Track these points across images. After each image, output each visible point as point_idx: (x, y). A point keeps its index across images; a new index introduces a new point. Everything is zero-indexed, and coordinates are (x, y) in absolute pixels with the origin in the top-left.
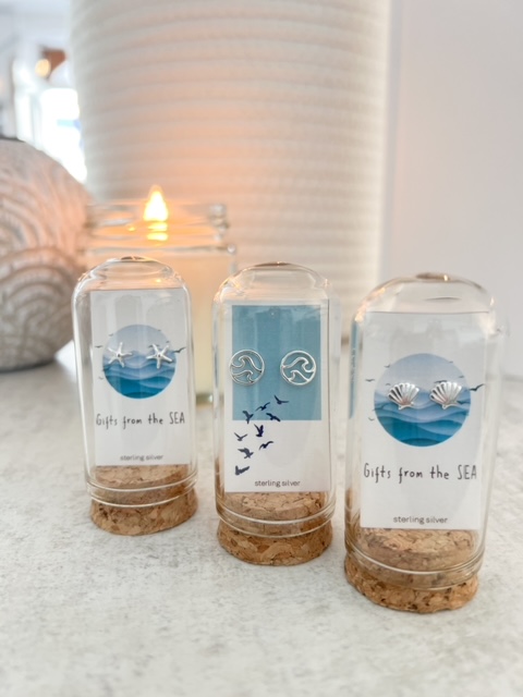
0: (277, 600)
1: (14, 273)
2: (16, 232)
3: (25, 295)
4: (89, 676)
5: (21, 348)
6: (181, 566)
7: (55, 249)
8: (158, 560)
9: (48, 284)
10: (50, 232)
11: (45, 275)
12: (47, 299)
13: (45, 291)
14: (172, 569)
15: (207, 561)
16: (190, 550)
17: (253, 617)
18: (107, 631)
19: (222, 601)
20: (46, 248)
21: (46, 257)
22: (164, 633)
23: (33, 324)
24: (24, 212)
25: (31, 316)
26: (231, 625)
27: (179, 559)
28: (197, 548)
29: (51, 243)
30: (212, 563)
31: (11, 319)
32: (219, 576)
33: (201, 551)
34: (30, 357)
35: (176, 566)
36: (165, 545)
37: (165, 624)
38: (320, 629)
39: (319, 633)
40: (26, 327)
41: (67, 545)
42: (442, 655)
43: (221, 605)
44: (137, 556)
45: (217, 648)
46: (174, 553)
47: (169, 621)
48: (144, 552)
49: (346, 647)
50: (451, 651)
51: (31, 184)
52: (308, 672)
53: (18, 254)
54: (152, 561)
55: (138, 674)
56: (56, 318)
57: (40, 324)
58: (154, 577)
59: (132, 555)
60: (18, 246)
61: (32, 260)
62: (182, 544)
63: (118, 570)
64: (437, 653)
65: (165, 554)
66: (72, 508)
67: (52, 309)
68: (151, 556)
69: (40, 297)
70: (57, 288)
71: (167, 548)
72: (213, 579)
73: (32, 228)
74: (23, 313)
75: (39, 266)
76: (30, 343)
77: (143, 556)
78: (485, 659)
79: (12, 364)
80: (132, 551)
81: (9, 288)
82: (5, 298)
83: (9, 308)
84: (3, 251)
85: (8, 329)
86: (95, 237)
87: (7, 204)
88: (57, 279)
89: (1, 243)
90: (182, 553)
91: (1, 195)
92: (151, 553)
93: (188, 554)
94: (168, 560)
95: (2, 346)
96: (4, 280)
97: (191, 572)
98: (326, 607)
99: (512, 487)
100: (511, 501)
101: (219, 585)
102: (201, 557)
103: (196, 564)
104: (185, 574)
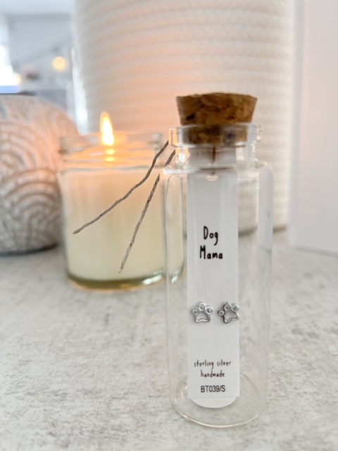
1: (18, 187)
2: (19, 159)
3: (27, 202)
5: (28, 239)
6: (71, 446)
7: (47, 169)
8: (54, 438)
9: (43, 194)
10: (44, 158)
11: (41, 187)
12: (44, 205)
13: (41, 199)
15: (94, 444)
16: (84, 429)
20: (41, 169)
21: (41, 175)
23: (34, 222)
24: (25, 144)
25: (32, 216)
27: (71, 439)
28: (90, 429)
29: (45, 166)
30: (97, 446)
31: (18, 219)
33: (93, 432)
34: (35, 244)
35: (67, 446)
36: (66, 422)
40: (30, 225)
44: (41, 432)
46: (70, 432)
48: (47, 428)
51: (32, 125)
53: (20, 174)
54: (50, 439)
56: (51, 218)
57: (40, 222)
59: (37, 430)
60: (20, 168)
61: (31, 177)
62: (80, 422)
65: (64, 432)
66: (11, 377)
67: (47, 211)
68: (51, 434)
69: (37, 203)
70: (50, 197)
71: (66, 425)
73: (30, 155)
74: (26, 215)
75: (37, 182)
76: (34, 235)
77: (44, 432)
79: (24, 248)
80: (37, 426)
81: (15, 198)
82: (13, 205)
83: (17, 211)
84: (11, 172)
85: (17, 225)
86: (65, 161)
87: (13, 139)
88: (50, 190)
89: (9, 166)
90: (76, 432)
91: (10, 133)
92: (52, 429)
93: (81, 434)
94: (62, 438)
95: (15, 238)
96: (11, 193)
102: (91, 438)
103: (83, 446)
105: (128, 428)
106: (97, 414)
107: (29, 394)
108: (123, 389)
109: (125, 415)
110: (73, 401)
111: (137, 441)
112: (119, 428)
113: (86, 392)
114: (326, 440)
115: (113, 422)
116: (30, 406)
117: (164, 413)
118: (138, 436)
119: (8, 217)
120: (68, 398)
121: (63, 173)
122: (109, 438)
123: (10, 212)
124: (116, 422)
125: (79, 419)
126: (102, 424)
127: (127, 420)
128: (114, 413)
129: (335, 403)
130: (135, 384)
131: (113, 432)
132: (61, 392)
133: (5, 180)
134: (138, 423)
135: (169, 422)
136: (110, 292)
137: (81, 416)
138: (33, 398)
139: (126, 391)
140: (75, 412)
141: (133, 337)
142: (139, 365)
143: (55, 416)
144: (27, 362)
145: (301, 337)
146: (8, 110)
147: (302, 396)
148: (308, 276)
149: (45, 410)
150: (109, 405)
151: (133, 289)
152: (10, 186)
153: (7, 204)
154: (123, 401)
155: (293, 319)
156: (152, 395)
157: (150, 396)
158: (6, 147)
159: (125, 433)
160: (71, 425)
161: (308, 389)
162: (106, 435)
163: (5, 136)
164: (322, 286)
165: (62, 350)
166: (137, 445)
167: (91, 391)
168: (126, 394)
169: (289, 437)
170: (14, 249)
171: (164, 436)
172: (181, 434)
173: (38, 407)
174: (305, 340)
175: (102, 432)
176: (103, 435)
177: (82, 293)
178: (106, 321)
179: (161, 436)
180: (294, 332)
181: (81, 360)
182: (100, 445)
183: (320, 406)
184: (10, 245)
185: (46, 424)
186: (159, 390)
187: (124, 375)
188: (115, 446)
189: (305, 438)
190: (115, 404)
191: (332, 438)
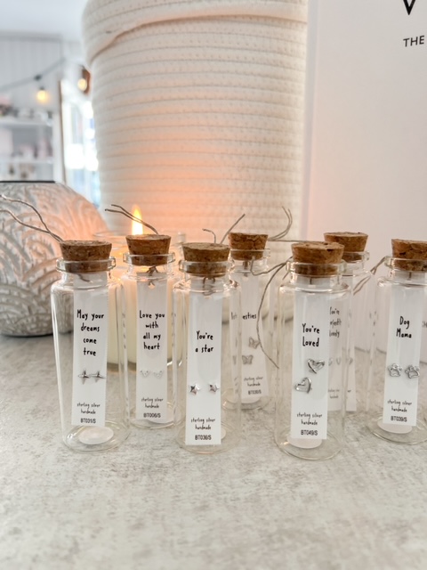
0: (179, 501)
1: (46, 274)
4: (67, 536)
8: (116, 473)
14: (124, 479)
15: (145, 475)
16: (136, 467)
17: (163, 510)
18: (80, 513)
19: (148, 499)
22: (112, 516)
26: (150, 513)
27: (129, 473)
28: (140, 467)
30: (147, 476)
32: (149, 485)
33: (143, 469)
35: (126, 477)
36: (122, 464)
37: (113, 511)
38: (199, 519)
39: (199, 521)
41: (65, 461)
42: (264, 538)
43: (147, 501)
45: (139, 525)
46: (126, 469)
47: (116, 509)
49: (211, 530)
50: (270, 536)
52: (186, 542)
53: (49, 262)
54: (113, 473)
55: (93, 537)
58: (112, 483)
59: (102, 469)
60: (50, 257)
62: (132, 464)
63: (92, 478)
64: (262, 537)
65: (122, 469)
68: (113, 470)
72: (146, 486)
77: (108, 470)
78: (288, 542)
80: (102, 467)
81: (43, 284)
82: (40, 291)
84: (40, 260)
89: (39, 254)
90: (131, 469)
92: (113, 468)
93: (135, 470)
94: (122, 473)
96: (39, 279)
97: (134, 481)
98: (207, 506)
99: (350, 437)
100: (346, 446)
101: (148, 490)
102: (142, 472)
103: (138, 476)
104: (130, 482)
105: (167, 466)
106: (144, 459)
108: (160, 443)
109: (165, 459)
110: (124, 451)
112: (161, 466)
115: (156, 463)
118: (175, 470)
122: (155, 471)
123: (36, 297)
124: (159, 463)
125: (131, 462)
126: (148, 464)
127: (166, 462)
128: (156, 458)
130: (168, 440)
131: (157, 468)
133: (34, 268)
134: (174, 463)
137: (132, 460)
139: (162, 444)
140: (127, 458)
143: (113, 461)
150: (151, 453)
152: (40, 273)
153: (35, 291)
154: (161, 451)
159: (166, 469)
160: (126, 465)
162: (153, 470)
166: (175, 474)
168: (163, 446)
169: (277, 468)
171: (193, 469)
172: (204, 468)
175: (149, 469)
176: (151, 470)
179: (191, 470)
182: (150, 475)
185: (108, 465)
188: (160, 476)
189: (287, 469)
190: (156, 453)
191: (305, 469)
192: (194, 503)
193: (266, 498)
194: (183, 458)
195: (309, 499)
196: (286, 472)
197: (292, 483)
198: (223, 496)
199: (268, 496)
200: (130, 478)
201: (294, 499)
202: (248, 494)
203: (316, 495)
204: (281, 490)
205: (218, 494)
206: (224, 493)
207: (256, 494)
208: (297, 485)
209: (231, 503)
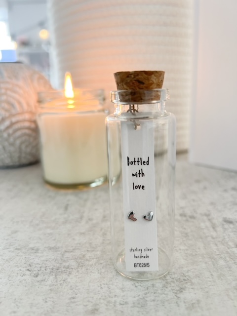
0: (74, 302)
1: (12, 124)
2: (12, 105)
3: (18, 133)
5: (20, 157)
6: (39, 276)
7: (32, 113)
8: (30, 272)
9: (29, 128)
10: (28, 104)
11: (27, 124)
12: (29, 135)
13: (27, 131)
14: (34, 278)
15: (53, 275)
16: (47, 268)
17: (58, 311)
19: (48, 300)
20: (27, 112)
21: (27, 116)
23: (23, 147)
24: (16, 96)
25: (22, 143)
27: (40, 272)
28: (51, 267)
29: (29, 110)
30: (54, 276)
31: (13, 144)
32: (53, 285)
33: (52, 269)
34: (24, 161)
35: (37, 276)
36: (37, 264)
37: (16, 309)
40: (20, 148)
43: (46, 302)
44: (22, 269)
46: (39, 269)
47: (18, 308)
48: (26, 267)
51: (21, 83)
53: (12, 115)
54: (28, 273)
56: (34, 144)
57: (27, 146)
58: (23, 282)
59: (20, 268)
60: (13, 112)
61: (20, 118)
62: (45, 264)
63: (10, 276)
65: (36, 269)
66: (7, 240)
67: (31, 140)
68: (28, 270)
69: (25, 134)
71: (37, 265)
72: (50, 286)
73: (20, 103)
74: (18, 142)
75: (24, 121)
76: (23, 155)
77: (24, 269)
79: (17, 164)
80: (21, 266)
81: (11, 131)
83: (11, 140)
84: (7, 114)
85: (12, 149)
86: (42, 108)
87: (9, 92)
88: (33, 126)
89: (6, 110)
90: (43, 269)
91: (7, 89)
92: (29, 268)
93: (45, 270)
94: (34, 273)
95: (11, 157)
96: (8, 128)
97: (42, 281)
98: (97, 310)
99: (231, 244)
100: (227, 252)
101: (51, 290)
102: (51, 272)
103: (46, 276)
104: (38, 281)
105: (73, 267)
106: (56, 260)
107: (16, 249)
108: (72, 247)
109: (72, 261)
110: (42, 253)
111: (77, 274)
112: (68, 267)
113: (50, 249)
114: (187, 274)
115: (64, 264)
116: (17, 255)
117: (95, 260)
119: (6, 144)
120: (39, 251)
121: (40, 115)
122: (62, 272)
123: (7, 140)
124: (67, 264)
125: (45, 262)
126: (58, 265)
127: (73, 263)
128: (66, 259)
129: (196, 255)
130: (80, 244)
131: (64, 269)
132: (36, 248)
133: (3, 120)
134: (79, 264)
135: (97, 264)
136: (70, 191)
137: (46, 261)
138: (19, 251)
139: (74, 248)
140: (43, 259)
141: (81, 218)
142: (83, 234)
143: (31, 261)
144: (16, 232)
145: (184, 219)
146: (5, 74)
147: (177, 251)
148: (198, 181)
149: (26, 258)
150: (63, 255)
151: (85, 189)
152: (7, 123)
153: (5, 135)
154: (72, 253)
155: (182, 208)
156: (89, 250)
157: (88, 251)
158: (4, 98)
159: (71, 270)
160: (40, 265)
161: (182, 247)
162: (60, 271)
163: (3, 91)
164: (205, 188)
165: (38, 225)
166: (77, 276)
167: (53, 248)
168: (74, 249)
170: (11, 164)
171: (93, 271)
172: (103, 270)
173: (21, 256)
174: (187, 220)
175: (57, 269)
176: (58, 271)
177: (52, 191)
178: (66, 208)
179: (91, 271)
180: (181, 215)
181: (49, 231)
182: (56, 276)
183: (187, 256)
184: (8, 161)
185: (26, 265)
186: (93, 247)
187: (74, 239)
188: (64, 276)
189: (174, 273)
190: (67, 255)
191: (190, 274)
192: (86, 306)
193: (152, 303)
194: (87, 260)
195: (192, 306)
196: (173, 276)
197: (177, 288)
198: (113, 300)
199: (154, 300)
200: (39, 278)
201: (178, 306)
202: (137, 298)
203: (198, 301)
204: (167, 294)
205: (110, 297)
206: (115, 296)
207: (144, 298)
208: (181, 290)
209: (119, 307)
